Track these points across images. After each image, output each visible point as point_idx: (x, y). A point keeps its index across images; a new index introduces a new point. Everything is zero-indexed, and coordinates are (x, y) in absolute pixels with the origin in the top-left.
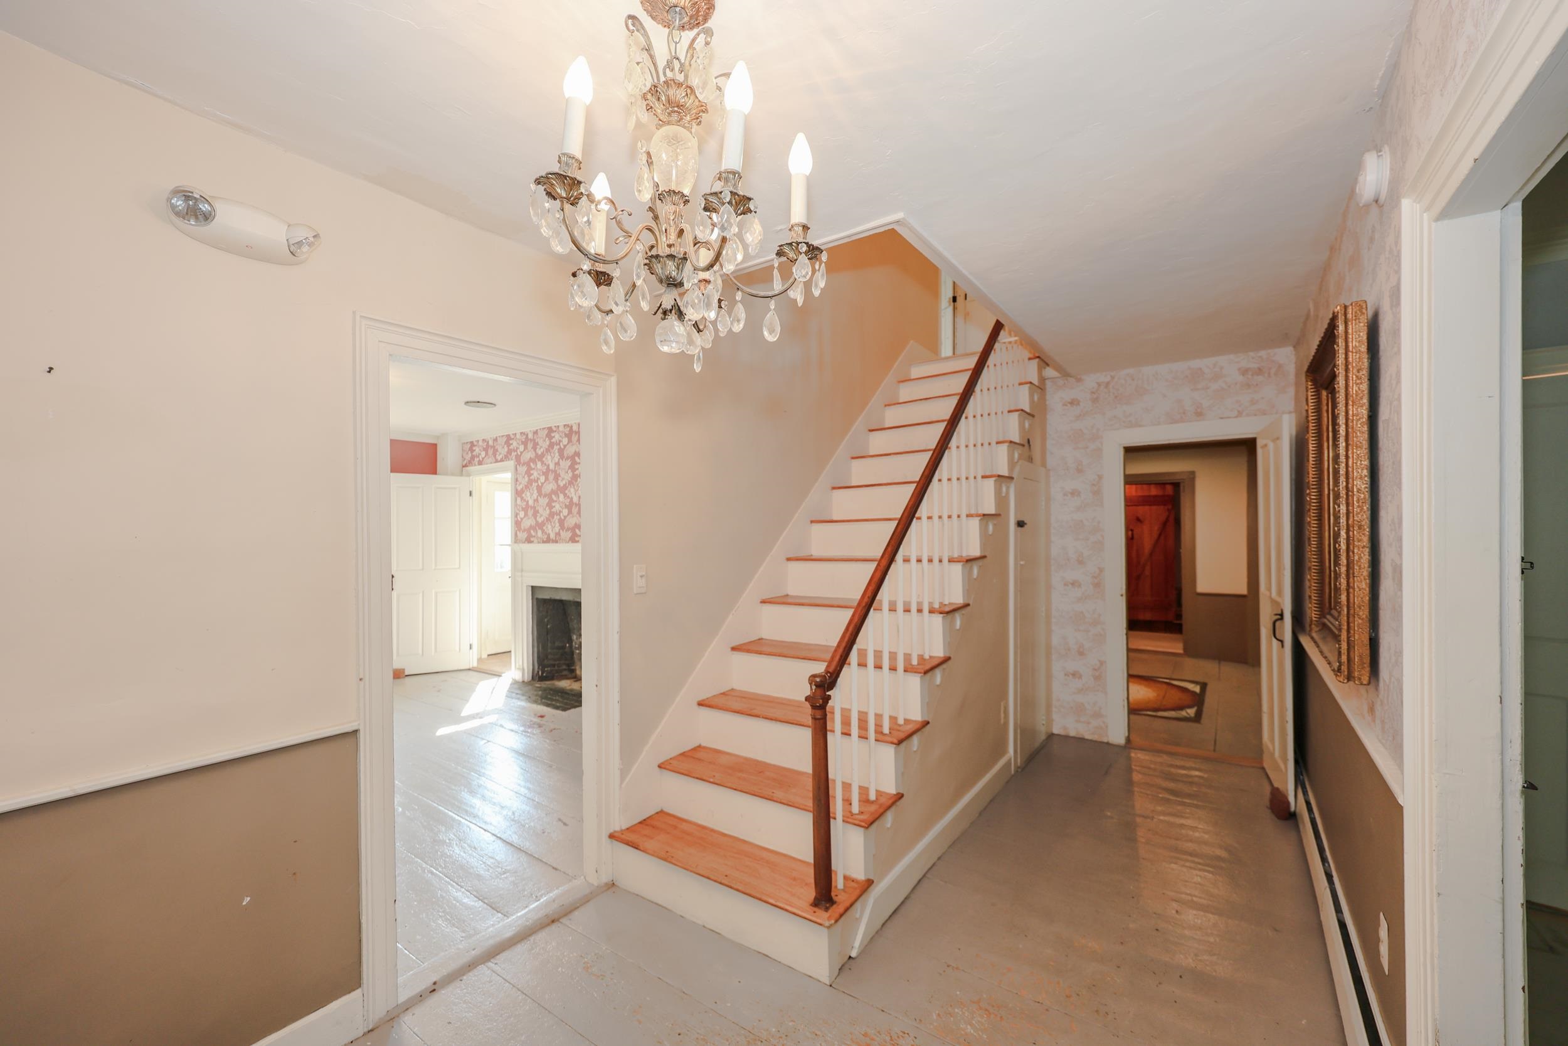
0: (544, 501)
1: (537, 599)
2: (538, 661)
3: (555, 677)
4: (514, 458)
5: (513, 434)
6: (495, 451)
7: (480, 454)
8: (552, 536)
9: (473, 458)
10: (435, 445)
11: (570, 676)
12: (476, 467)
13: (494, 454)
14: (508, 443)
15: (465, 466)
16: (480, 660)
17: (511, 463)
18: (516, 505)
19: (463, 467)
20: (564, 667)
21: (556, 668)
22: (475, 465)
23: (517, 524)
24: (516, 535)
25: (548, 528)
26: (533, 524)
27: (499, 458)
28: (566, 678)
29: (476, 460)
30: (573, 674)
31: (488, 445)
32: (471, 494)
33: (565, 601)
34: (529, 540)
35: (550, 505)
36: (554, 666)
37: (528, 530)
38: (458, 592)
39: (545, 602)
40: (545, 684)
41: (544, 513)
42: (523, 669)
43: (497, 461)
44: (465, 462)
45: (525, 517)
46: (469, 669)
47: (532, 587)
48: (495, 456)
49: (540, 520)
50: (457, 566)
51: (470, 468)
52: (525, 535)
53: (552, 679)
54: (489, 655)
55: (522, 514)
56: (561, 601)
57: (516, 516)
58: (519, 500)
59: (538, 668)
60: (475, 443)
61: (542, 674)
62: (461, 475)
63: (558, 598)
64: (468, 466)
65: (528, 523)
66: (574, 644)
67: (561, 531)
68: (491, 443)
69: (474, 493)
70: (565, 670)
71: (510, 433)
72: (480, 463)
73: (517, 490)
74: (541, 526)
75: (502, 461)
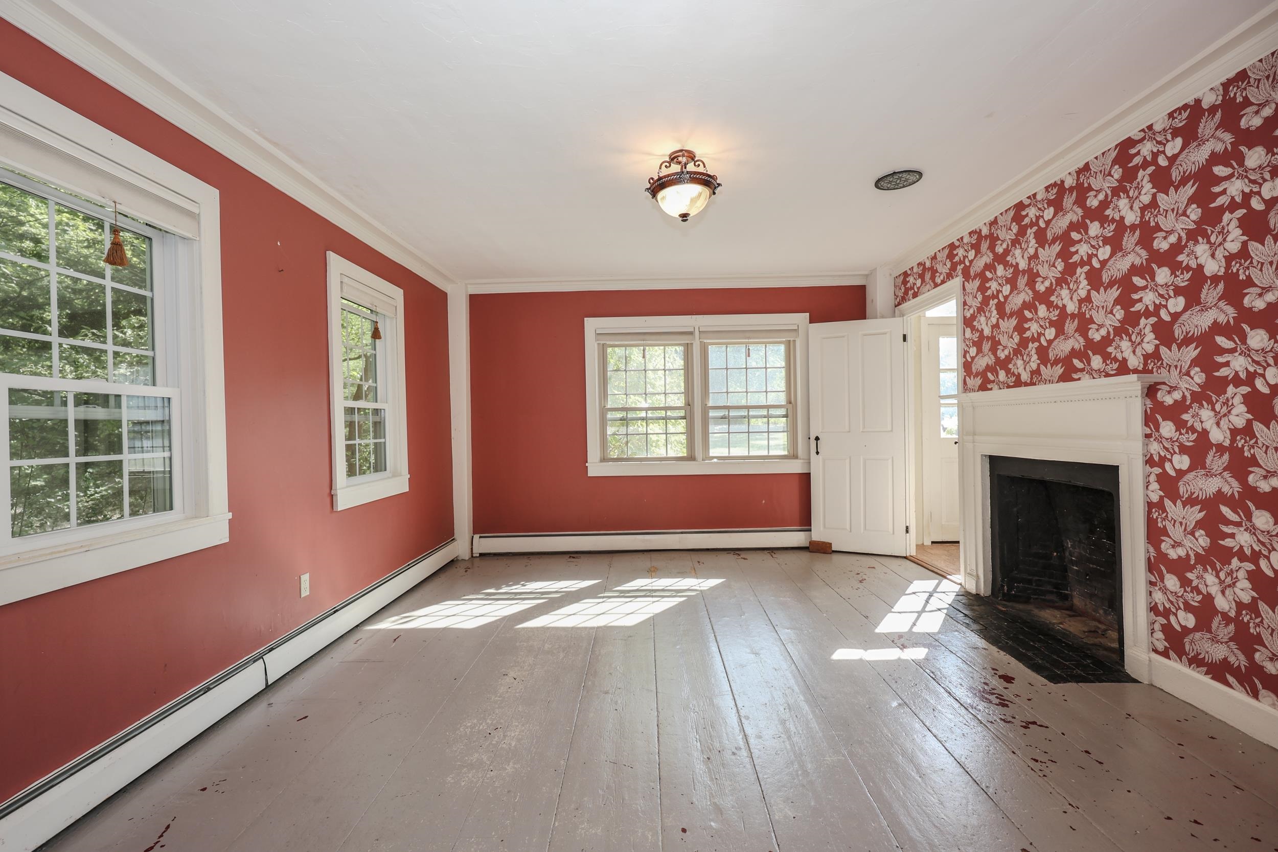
0: (1009, 325)
1: (999, 475)
2: (1001, 569)
3: (1032, 600)
4: (960, 273)
5: (958, 240)
6: (934, 271)
7: (915, 284)
8: (1025, 377)
9: (906, 293)
10: (863, 288)
11: (1060, 604)
12: (910, 302)
13: (933, 278)
14: (951, 256)
15: (899, 304)
16: (920, 547)
17: (957, 281)
18: (965, 340)
19: (896, 306)
20: (1049, 588)
21: (1034, 586)
22: (909, 300)
23: (967, 366)
24: (965, 383)
25: (1018, 366)
26: (990, 363)
27: (938, 280)
28: (1052, 605)
29: (911, 292)
30: (1067, 604)
31: (924, 269)
32: (905, 338)
33: (1051, 483)
34: (983, 387)
35: (1020, 329)
36: (1029, 582)
37: (983, 374)
38: (890, 461)
39: (1013, 480)
40: (1013, 608)
41: (1009, 343)
42: (978, 576)
43: (936, 285)
44: (898, 300)
45: (977, 354)
46: (905, 558)
47: (991, 457)
48: (934, 281)
49: (1002, 355)
50: (889, 428)
51: (904, 306)
52: (978, 381)
53: (1027, 601)
54: (933, 542)
55: (973, 351)
56: (1043, 483)
57: (965, 356)
58: (968, 331)
59: (1003, 580)
60: (909, 272)
61: (1009, 590)
62: (894, 316)
63: (1037, 477)
64: (901, 304)
65: (982, 362)
66: (1067, 554)
67: (1042, 367)
68: (928, 264)
69: (908, 338)
70: (1051, 592)
71: (955, 240)
72: (915, 295)
73: (965, 317)
74: (1004, 364)
75: (943, 282)
